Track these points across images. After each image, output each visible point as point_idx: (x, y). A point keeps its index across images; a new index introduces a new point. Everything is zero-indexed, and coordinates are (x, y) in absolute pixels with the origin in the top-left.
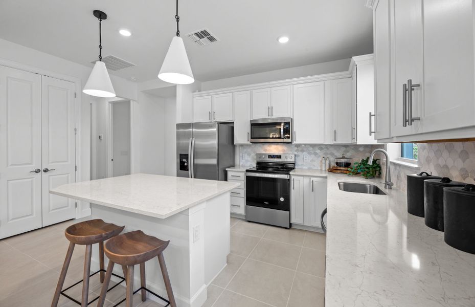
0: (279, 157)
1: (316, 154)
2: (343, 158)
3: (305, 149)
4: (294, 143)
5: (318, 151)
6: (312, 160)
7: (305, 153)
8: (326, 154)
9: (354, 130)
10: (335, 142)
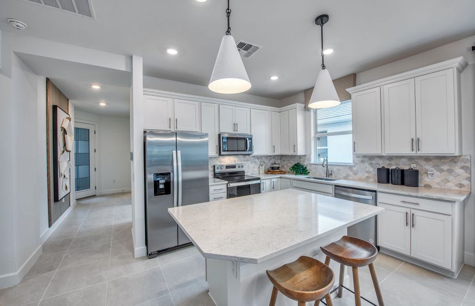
0: (234, 167)
1: (255, 162)
2: (275, 164)
3: (249, 159)
4: (253, 154)
5: (256, 160)
6: (254, 167)
7: (249, 162)
8: (261, 162)
9: (295, 147)
10: (273, 153)
